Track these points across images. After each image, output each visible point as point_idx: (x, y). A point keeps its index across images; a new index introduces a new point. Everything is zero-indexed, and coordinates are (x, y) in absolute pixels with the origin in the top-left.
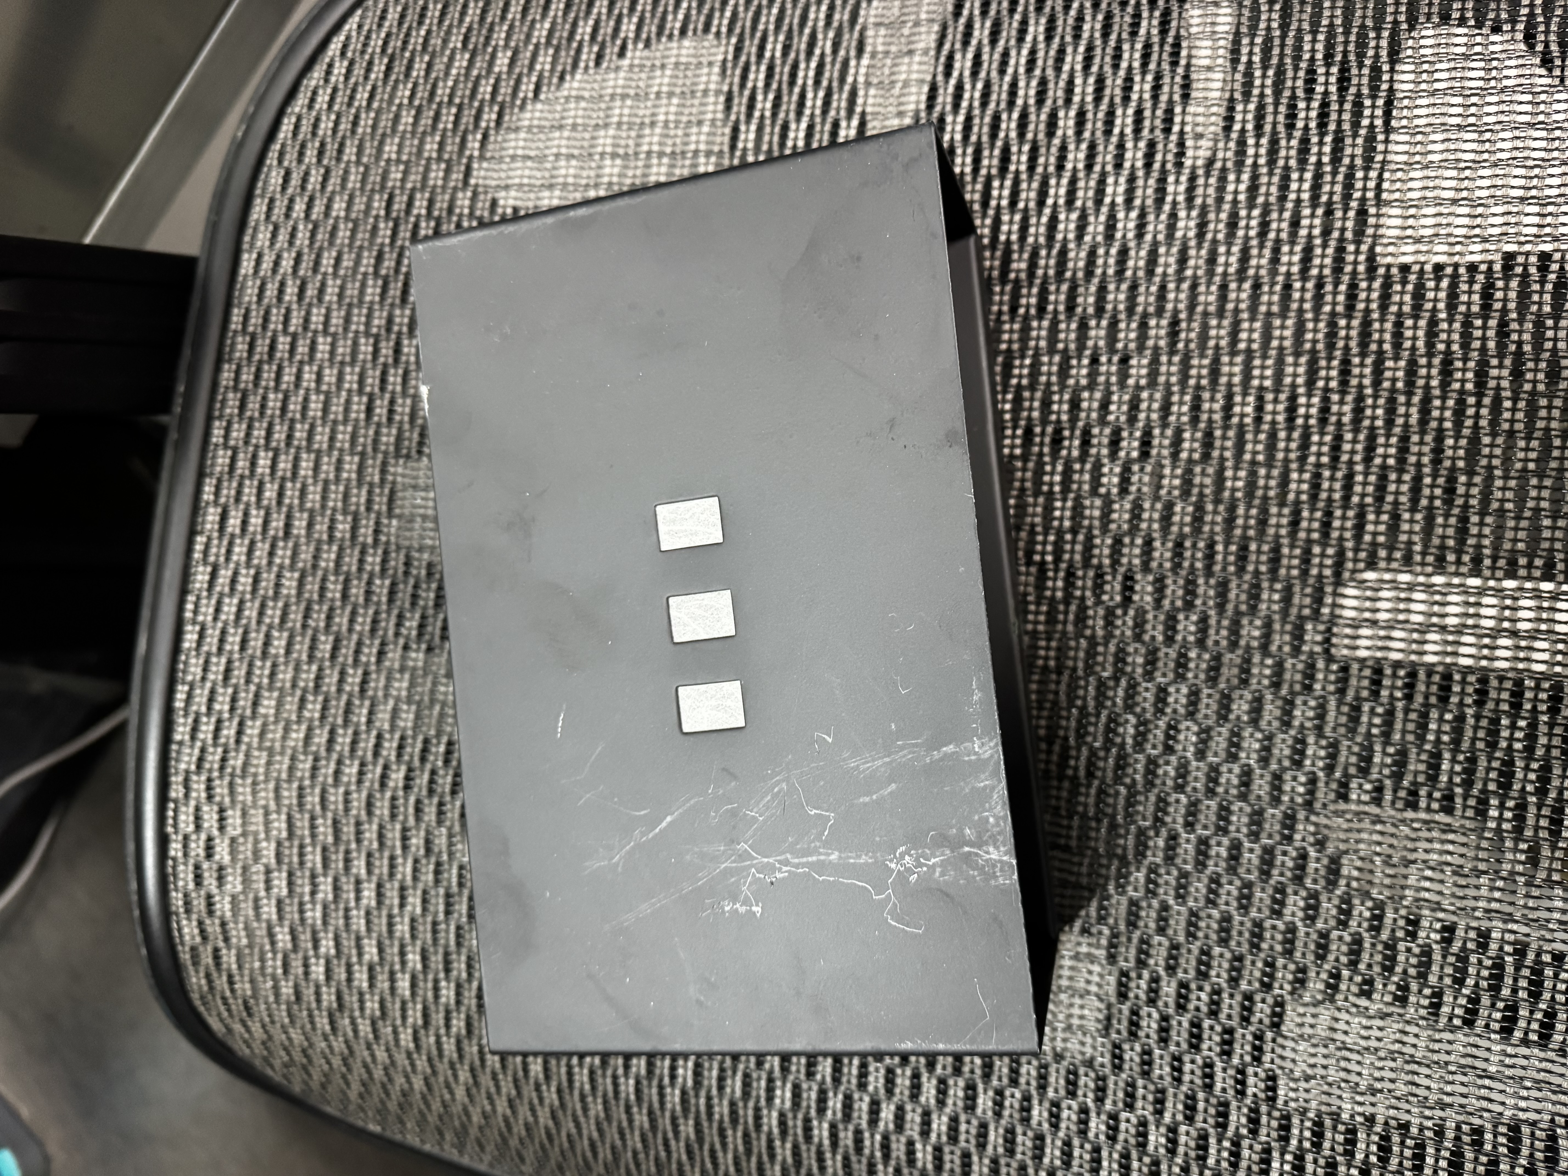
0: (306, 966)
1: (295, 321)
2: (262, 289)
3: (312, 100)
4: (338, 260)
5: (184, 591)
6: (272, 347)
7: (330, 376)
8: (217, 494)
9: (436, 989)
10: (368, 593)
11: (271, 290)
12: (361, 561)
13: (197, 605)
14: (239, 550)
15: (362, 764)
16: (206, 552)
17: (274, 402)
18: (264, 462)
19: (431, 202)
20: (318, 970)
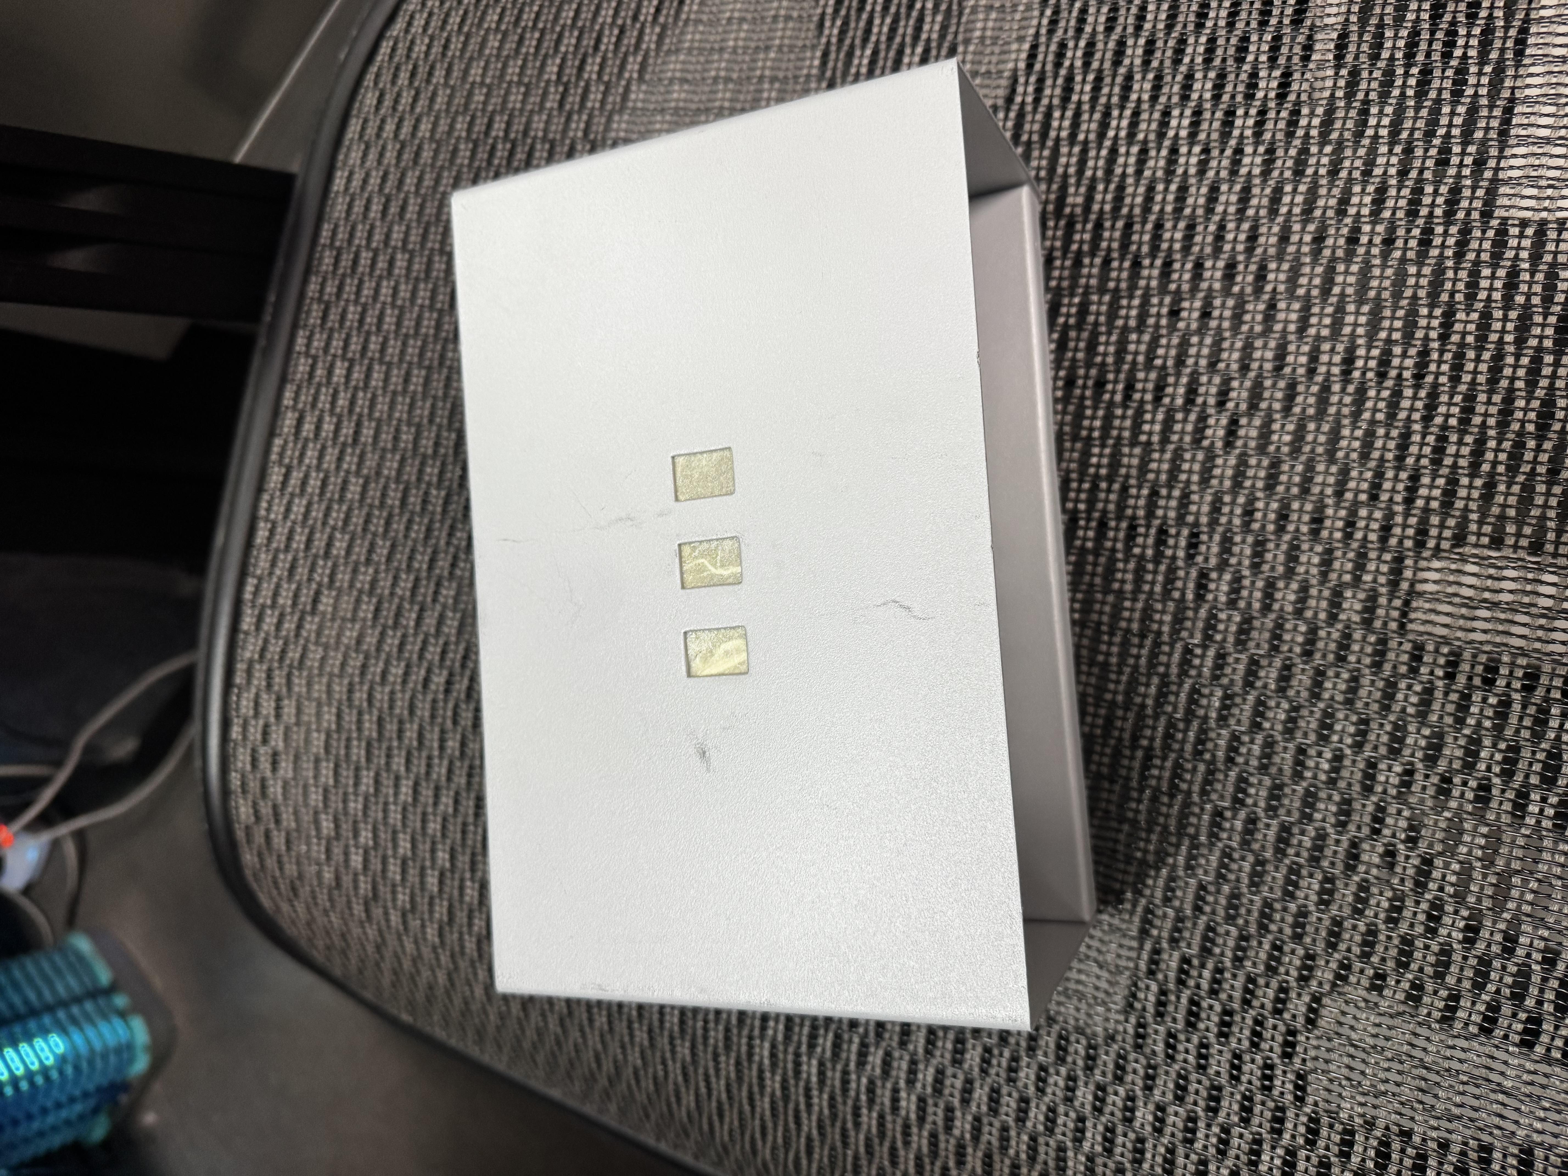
0: (346, 854)
1: (377, 237)
2: (350, 206)
3: (409, 24)
4: (420, 179)
5: (260, 489)
6: (355, 262)
7: (404, 291)
8: (296, 399)
9: (462, 888)
10: (425, 502)
11: (358, 207)
12: (421, 472)
13: (270, 503)
14: (311, 454)
15: (408, 666)
16: (281, 455)
17: (353, 314)
18: (339, 371)
19: (509, 124)
20: (356, 860)
